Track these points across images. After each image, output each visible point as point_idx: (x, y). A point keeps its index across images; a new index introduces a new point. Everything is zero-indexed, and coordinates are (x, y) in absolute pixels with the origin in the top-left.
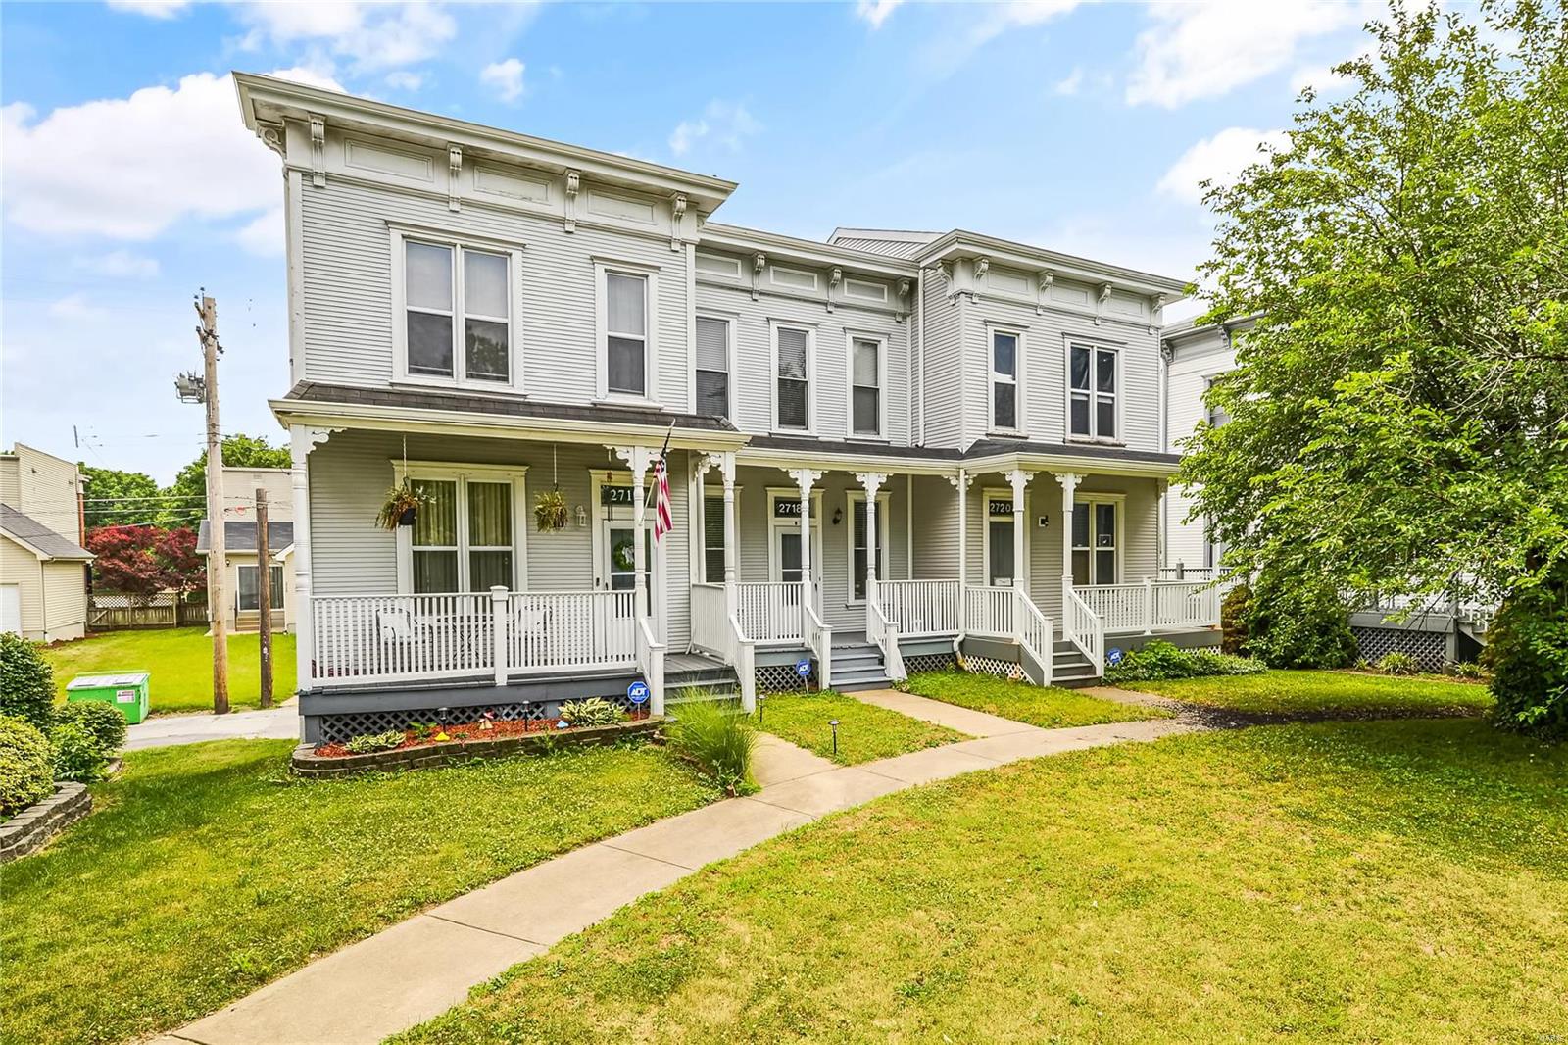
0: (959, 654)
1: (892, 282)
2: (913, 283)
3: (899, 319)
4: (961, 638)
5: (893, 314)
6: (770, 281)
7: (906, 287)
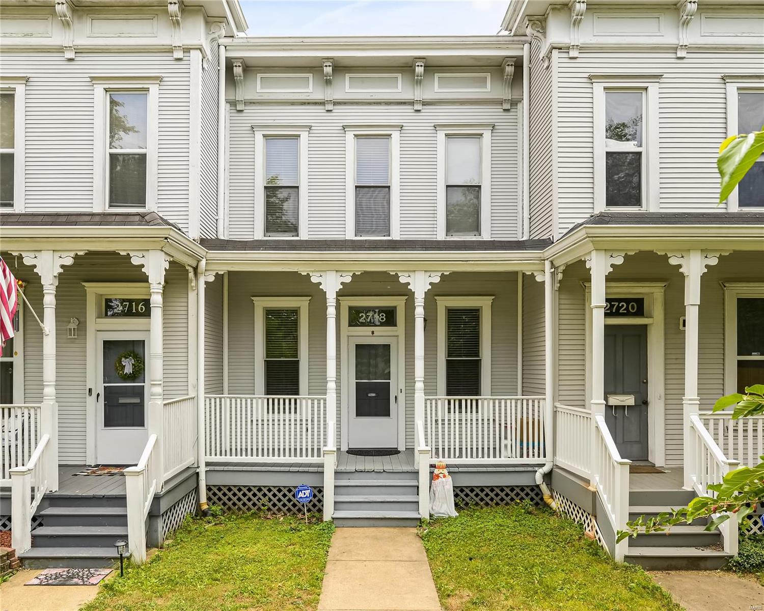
0: (544, 488)
1: (495, 67)
2: (518, 64)
3: (507, 106)
4: (546, 469)
5: (500, 102)
6: (346, 88)
7: (510, 70)
